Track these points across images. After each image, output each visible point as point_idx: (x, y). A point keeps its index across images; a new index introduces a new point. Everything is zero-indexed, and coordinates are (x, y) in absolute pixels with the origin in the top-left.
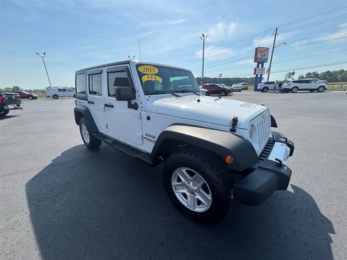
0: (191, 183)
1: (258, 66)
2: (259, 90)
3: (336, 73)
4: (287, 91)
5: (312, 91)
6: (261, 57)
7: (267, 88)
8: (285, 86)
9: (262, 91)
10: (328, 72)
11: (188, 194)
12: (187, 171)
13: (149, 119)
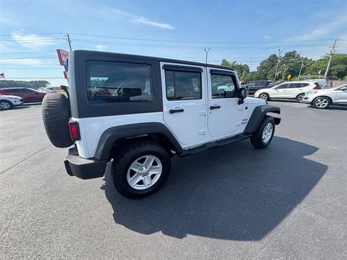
13: (246, 108)
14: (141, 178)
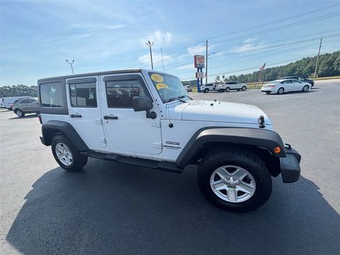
0: (231, 178)
1: (198, 71)
2: (201, 92)
3: (247, 76)
4: (222, 91)
5: (238, 90)
6: (199, 63)
7: (208, 89)
8: (220, 86)
9: (205, 92)
10: (242, 75)
11: (227, 189)
12: (226, 169)
13: (171, 126)
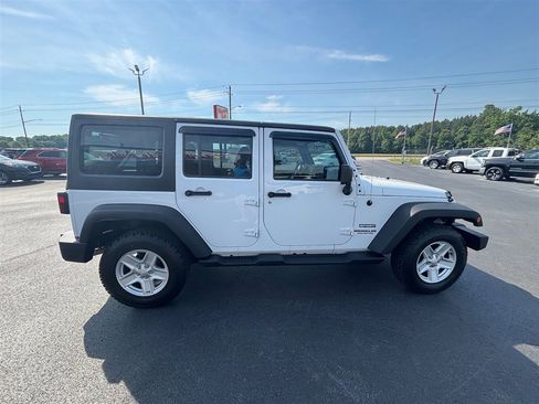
13: (369, 203)
14: (137, 279)
